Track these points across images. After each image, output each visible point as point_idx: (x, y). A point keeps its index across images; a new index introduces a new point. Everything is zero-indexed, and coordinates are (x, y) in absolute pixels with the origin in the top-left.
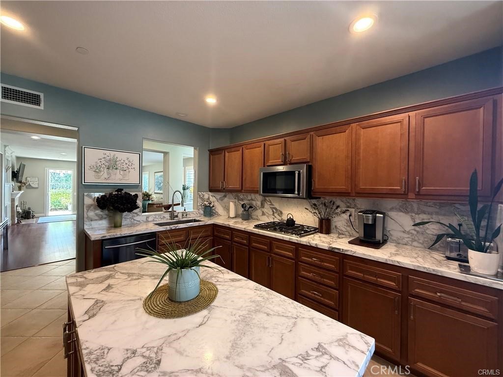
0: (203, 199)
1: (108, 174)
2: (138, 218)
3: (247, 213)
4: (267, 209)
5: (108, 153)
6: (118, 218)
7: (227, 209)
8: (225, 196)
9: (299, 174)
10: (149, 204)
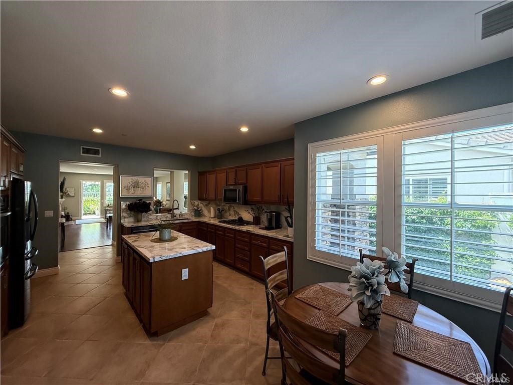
0: (194, 205)
1: (134, 190)
2: (151, 217)
3: (220, 215)
4: (232, 212)
5: (134, 178)
6: (140, 216)
7: (209, 212)
8: (209, 203)
9: (239, 191)
10: (160, 209)
